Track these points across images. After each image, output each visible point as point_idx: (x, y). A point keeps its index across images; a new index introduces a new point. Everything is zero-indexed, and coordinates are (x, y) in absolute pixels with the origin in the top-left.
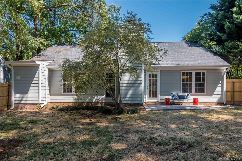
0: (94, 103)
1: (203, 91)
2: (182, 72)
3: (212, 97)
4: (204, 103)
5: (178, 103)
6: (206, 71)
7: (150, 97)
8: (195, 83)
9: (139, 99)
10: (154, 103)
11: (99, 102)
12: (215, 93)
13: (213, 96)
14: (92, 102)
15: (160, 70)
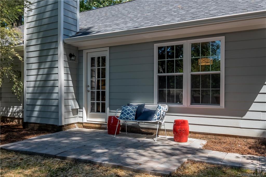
0: (9, 118)
1: (217, 101)
2: (156, 46)
3: (243, 118)
4: (220, 137)
5: (149, 129)
6: (224, 37)
7: (92, 110)
8: (193, 76)
9: (54, 116)
10: (97, 126)
11: (16, 117)
12: (254, 107)
13: (249, 115)
14: (6, 116)
15: (110, 47)
